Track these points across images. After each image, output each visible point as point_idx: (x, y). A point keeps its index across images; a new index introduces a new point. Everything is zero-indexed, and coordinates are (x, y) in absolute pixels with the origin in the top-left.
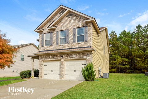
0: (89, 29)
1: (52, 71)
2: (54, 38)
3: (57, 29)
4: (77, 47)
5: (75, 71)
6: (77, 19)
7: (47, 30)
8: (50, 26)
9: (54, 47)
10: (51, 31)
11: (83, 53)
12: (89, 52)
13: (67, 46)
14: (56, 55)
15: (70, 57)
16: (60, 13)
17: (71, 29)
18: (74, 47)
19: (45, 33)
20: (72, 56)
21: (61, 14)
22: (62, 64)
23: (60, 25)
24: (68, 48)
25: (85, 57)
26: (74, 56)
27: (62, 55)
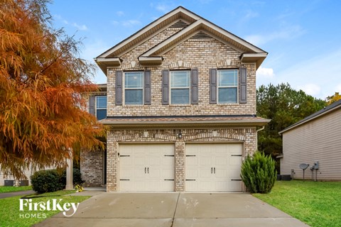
0: (250, 76)
1: (147, 170)
2: (156, 86)
3: (164, 66)
4: (222, 113)
5: (213, 170)
6: (220, 48)
7: (133, 64)
8: (148, 54)
9: (156, 109)
10: (146, 67)
11: (237, 130)
12: (251, 126)
13: (192, 111)
14: (163, 131)
15: (204, 135)
16: (173, 26)
17: (204, 69)
18: (211, 113)
19: (124, 71)
20: (209, 135)
21: (180, 29)
22: (181, 153)
23: (173, 57)
24: (197, 113)
25: (241, 138)
26: (215, 134)
27: (180, 131)
